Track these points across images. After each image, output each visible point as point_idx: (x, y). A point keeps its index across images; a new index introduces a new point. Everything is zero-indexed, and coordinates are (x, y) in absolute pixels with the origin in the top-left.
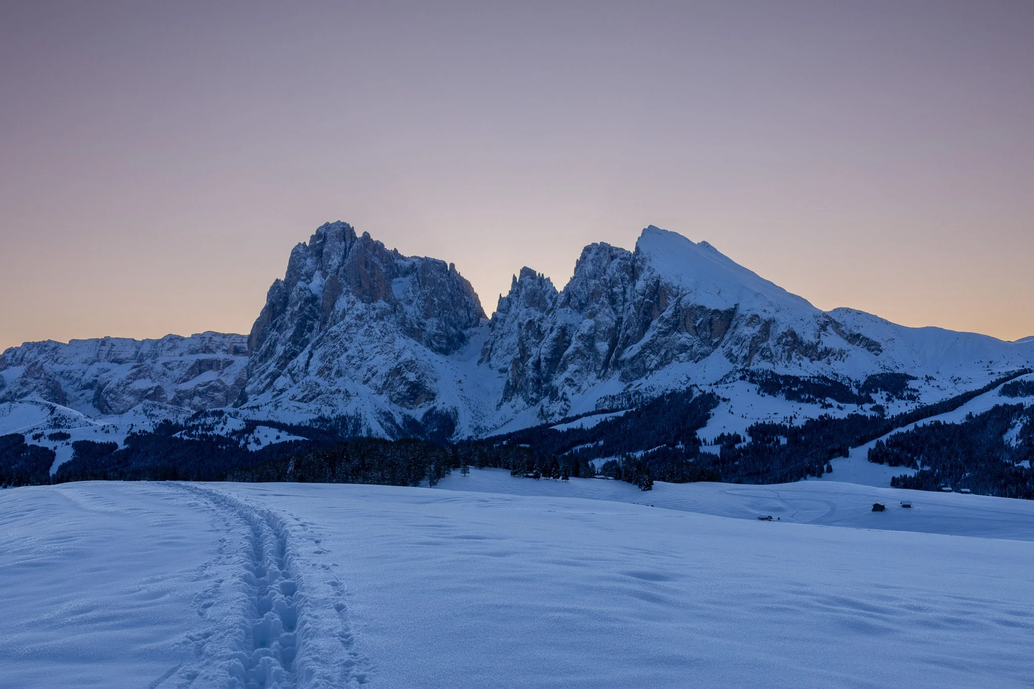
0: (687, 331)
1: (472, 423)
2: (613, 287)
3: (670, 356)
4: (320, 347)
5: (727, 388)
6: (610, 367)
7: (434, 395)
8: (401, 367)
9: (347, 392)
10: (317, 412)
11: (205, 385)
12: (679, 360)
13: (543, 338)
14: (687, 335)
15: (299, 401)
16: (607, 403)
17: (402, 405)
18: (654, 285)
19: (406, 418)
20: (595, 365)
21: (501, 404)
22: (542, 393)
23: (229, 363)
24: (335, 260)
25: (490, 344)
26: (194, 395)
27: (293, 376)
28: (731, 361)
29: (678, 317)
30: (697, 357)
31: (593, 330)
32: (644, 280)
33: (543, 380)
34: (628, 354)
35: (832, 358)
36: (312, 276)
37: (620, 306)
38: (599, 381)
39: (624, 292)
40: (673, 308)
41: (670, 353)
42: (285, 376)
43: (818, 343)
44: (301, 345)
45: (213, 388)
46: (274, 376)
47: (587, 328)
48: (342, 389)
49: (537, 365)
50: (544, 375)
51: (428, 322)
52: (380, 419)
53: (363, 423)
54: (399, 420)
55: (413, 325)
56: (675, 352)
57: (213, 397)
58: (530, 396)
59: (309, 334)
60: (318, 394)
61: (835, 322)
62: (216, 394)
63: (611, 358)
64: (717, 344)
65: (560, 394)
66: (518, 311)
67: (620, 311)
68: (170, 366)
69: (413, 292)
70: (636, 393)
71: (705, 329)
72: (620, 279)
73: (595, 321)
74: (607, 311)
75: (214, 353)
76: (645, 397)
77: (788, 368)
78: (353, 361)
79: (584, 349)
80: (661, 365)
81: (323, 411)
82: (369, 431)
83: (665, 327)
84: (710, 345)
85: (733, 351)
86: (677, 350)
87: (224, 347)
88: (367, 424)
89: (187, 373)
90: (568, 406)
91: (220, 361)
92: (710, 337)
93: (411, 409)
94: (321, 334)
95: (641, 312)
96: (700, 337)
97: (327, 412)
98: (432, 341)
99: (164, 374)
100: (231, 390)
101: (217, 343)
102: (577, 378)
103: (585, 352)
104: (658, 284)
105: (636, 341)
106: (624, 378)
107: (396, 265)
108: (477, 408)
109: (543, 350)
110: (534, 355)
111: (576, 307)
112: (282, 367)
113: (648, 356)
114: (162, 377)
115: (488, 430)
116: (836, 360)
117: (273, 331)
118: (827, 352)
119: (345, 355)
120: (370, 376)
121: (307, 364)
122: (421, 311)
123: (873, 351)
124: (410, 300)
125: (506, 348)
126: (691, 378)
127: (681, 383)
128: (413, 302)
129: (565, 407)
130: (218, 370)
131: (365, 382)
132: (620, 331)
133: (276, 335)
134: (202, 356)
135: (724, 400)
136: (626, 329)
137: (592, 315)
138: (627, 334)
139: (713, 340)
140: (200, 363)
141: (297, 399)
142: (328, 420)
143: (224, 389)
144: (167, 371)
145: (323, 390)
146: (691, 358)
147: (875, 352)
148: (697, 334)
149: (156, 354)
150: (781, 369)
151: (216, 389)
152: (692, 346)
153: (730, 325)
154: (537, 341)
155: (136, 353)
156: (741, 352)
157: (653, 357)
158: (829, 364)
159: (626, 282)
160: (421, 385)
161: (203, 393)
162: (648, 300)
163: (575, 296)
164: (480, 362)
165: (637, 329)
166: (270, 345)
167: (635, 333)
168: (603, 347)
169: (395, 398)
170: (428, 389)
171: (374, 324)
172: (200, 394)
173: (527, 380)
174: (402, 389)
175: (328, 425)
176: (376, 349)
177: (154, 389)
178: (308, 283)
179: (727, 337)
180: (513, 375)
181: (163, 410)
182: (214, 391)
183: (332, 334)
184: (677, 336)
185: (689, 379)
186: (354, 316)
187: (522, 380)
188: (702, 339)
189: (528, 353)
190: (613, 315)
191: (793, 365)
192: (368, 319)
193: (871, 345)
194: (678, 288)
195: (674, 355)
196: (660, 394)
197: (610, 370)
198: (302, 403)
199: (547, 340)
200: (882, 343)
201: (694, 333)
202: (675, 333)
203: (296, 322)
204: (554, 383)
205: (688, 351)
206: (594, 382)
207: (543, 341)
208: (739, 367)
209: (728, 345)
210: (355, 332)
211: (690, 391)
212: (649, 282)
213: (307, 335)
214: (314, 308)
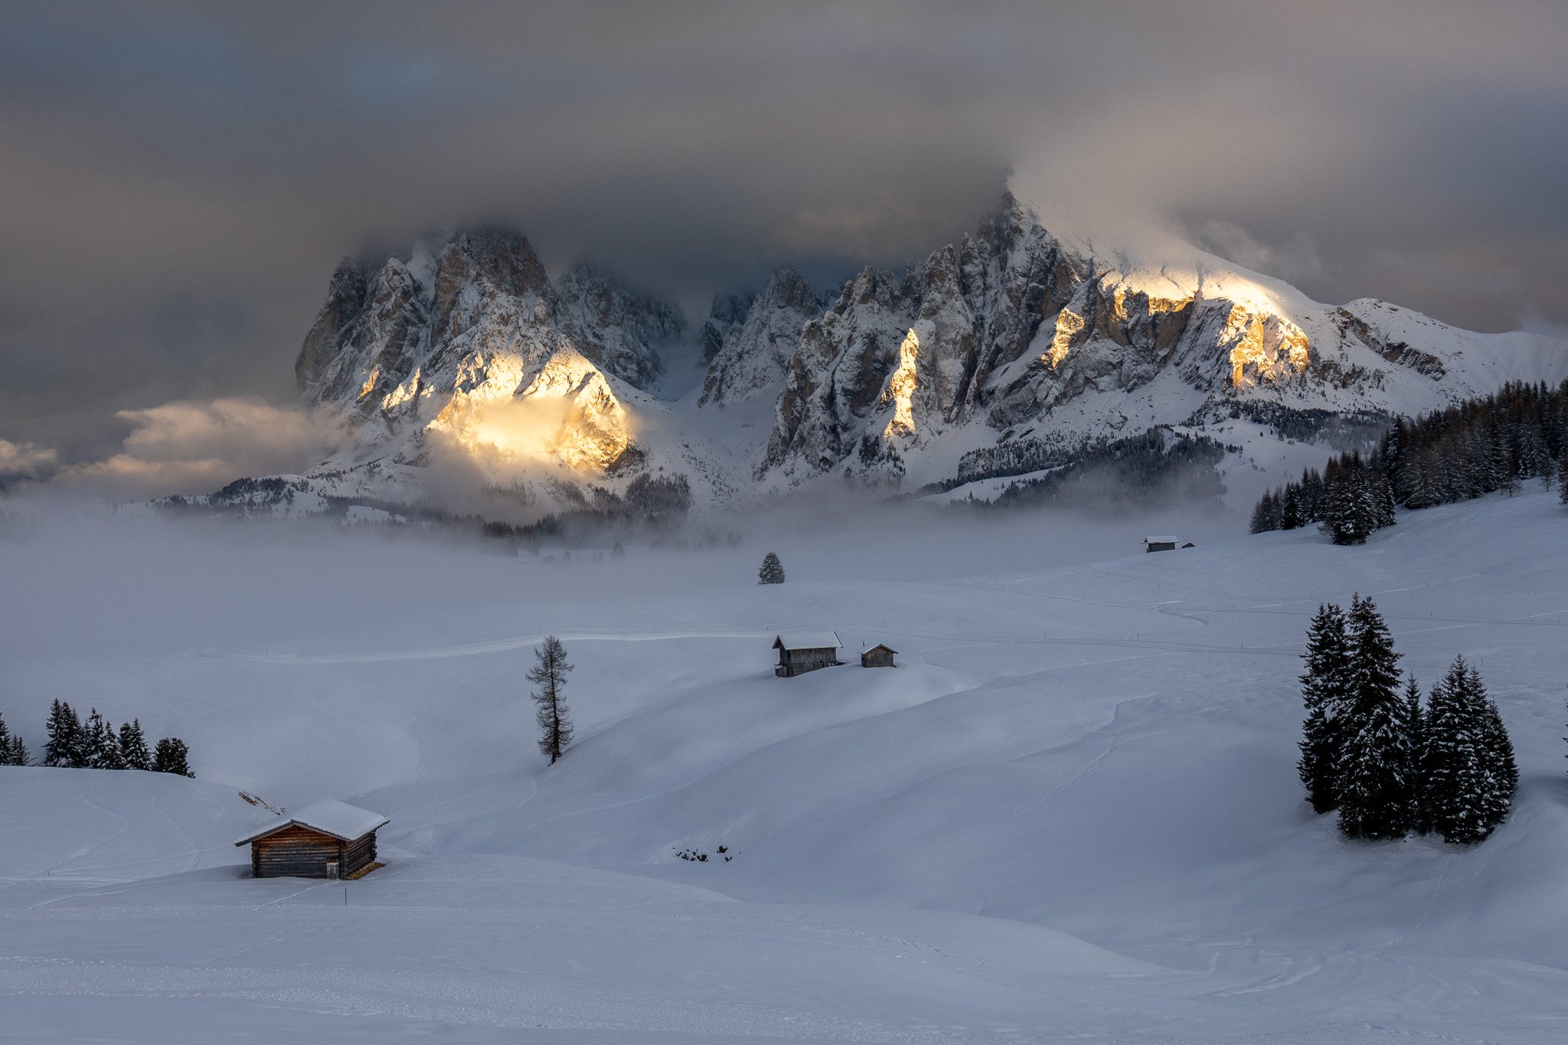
0: (1111, 338)
1: (717, 503)
2: (964, 263)
3: (1081, 381)
4: (437, 371)
5: (1221, 430)
6: (968, 402)
7: (643, 454)
8: (587, 406)
12: (1097, 388)
13: (837, 355)
14: (1110, 343)
15: (409, 464)
16: (981, 462)
17: (589, 471)
18: (1047, 258)
19: (601, 493)
20: (940, 401)
21: (764, 469)
22: (839, 450)
25: (720, 369)
27: (388, 422)
28: (1198, 387)
29: (1092, 313)
30: (1132, 382)
31: (933, 338)
32: (1026, 249)
33: (842, 427)
34: (1000, 380)
35: (1365, 385)
36: (411, 251)
37: (977, 297)
38: (949, 426)
39: (984, 274)
40: (1084, 297)
41: (1081, 376)
42: (375, 421)
43: (1341, 358)
44: (399, 370)
47: (924, 335)
49: (830, 400)
50: (843, 419)
51: (607, 332)
52: (558, 494)
54: (590, 497)
55: (586, 337)
58: (821, 455)
59: (412, 349)
61: (1359, 322)
63: (971, 387)
64: (1165, 359)
65: (884, 450)
66: (766, 313)
67: (978, 304)
69: (578, 282)
70: (1031, 446)
71: (1144, 333)
72: (976, 250)
73: (936, 323)
74: (958, 304)
76: (1049, 452)
77: (1305, 399)
80: (1066, 397)
84: (1155, 360)
85: (1201, 371)
86: (1093, 370)
90: (901, 469)
92: (1154, 348)
94: (437, 349)
95: (1023, 305)
96: (1135, 347)
98: (616, 366)
102: (912, 421)
104: (1055, 256)
105: (1013, 357)
106: (998, 420)
108: (718, 477)
109: (838, 375)
110: (823, 385)
111: (886, 303)
113: (1041, 382)
116: (1371, 387)
117: (346, 345)
118: (1356, 374)
119: (483, 387)
121: (416, 401)
122: (594, 314)
123: (1428, 372)
124: (575, 296)
125: (751, 377)
126: (1129, 418)
127: (1112, 426)
128: (578, 299)
129: (896, 470)
132: (980, 341)
133: (352, 352)
135: (1232, 449)
136: (993, 336)
137: (932, 313)
138: (997, 344)
139: (1160, 353)
141: (407, 461)
146: (1120, 384)
147: (1433, 374)
148: (1130, 343)
150: (1290, 400)
152: (1121, 363)
153: (1185, 327)
154: (827, 360)
156: (1219, 371)
157: (1049, 383)
158: (1362, 394)
159: (986, 255)
162: (1035, 284)
163: (885, 284)
164: (702, 401)
165: (1017, 335)
166: (342, 369)
167: (1012, 342)
168: (952, 367)
170: (633, 444)
171: (531, 333)
173: (813, 427)
178: (405, 263)
179: (1183, 347)
180: (785, 419)
183: (459, 349)
184: (1092, 347)
185: (1125, 419)
186: (494, 317)
187: (804, 427)
188: (1138, 352)
189: (813, 380)
190: (968, 312)
191: (1311, 393)
192: (521, 322)
193: (1427, 365)
194: (1091, 263)
195: (1088, 380)
196: (1078, 446)
197: (968, 407)
198: (417, 469)
199: (845, 358)
200: (1442, 358)
201: (1125, 341)
202: (1089, 341)
203: (388, 328)
204: (871, 431)
205: (1115, 372)
206: (941, 428)
207: (838, 359)
208: (1218, 398)
209: (1188, 361)
210: (498, 344)
211: (1158, 435)
212: (1037, 254)
213: (409, 352)
214: (418, 305)
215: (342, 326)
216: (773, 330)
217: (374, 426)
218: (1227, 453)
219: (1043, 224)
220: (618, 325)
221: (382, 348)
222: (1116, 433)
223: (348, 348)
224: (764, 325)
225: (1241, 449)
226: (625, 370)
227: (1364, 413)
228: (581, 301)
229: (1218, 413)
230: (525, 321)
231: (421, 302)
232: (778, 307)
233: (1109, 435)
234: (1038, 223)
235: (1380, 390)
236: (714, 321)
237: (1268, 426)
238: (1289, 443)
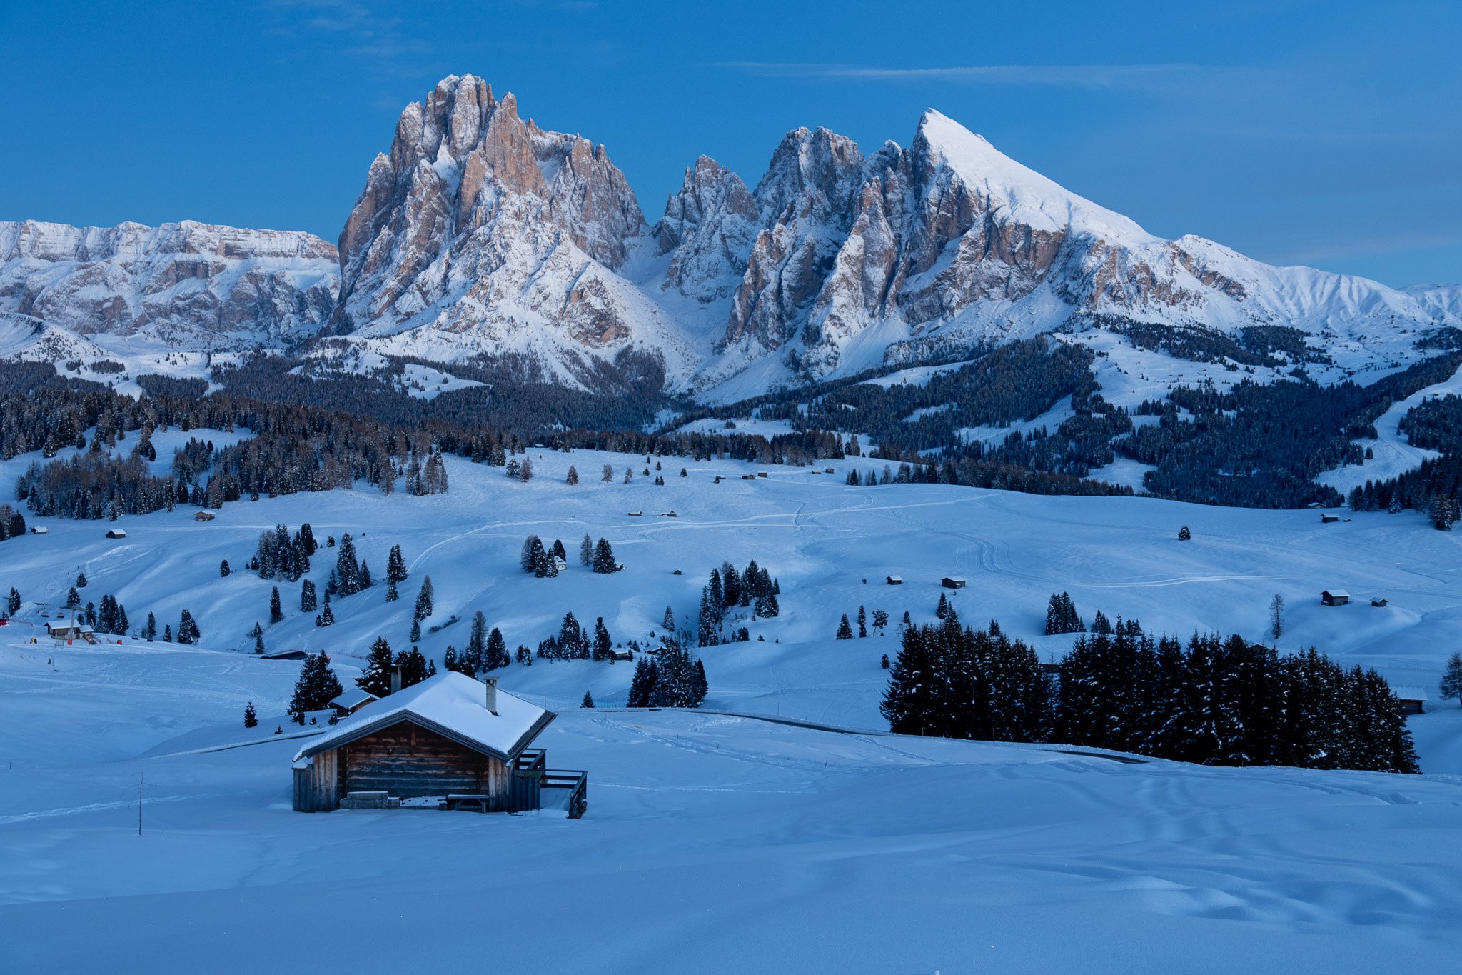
0: (1002, 258)
1: (685, 371)
2: (887, 192)
3: (977, 291)
4: (462, 255)
6: (889, 303)
7: (627, 329)
8: (584, 289)
9: (513, 321)
10: (475, 346)
11: (187, 298)
12: (989, 297)
13: (783, 257)
14: (1000, 263)
15: (448, 330)
16: (902, 351)
17: (586, 341)
18: (955, 193)
19: (595, 359)
20: (866, 300)
21: (723, 345)
22: (784, 334)
23: (220, 268)
24: (469, 131)
26: (171, 311)
27: (424, 294)
28: (1067, 301)
29: (989, 238)
30: (1016, 294)
31: (862, 250)
32: (937, 184)
33: (787, 316)
34: (914, 286)
35: (1188, 303)
36: (436, 153)
37: (896, 219)
38: (873, 320)
39: (902, 201)
40: (982, 226)
41: (977, 286)
42: (412, 294)
43: (1172, 282)
44: (431, 252)
45: (199, 302)
46: (398, 295)
47: (856, 247)
48: (505, 316)
49: (778, 294)
50: (788, 309)
51: (589, 226)
52: (564, 360)
53: (541, 364)
54: (588, 363)
55: (574, 230)
56: (984, 285)
57: (200, 316)
58: (770, 337)
59: (439, 235)
60: (474, 322)
61: (1184, 253)
62: (203, 312)
63: (891, 290)
64: (1042, 277)
65: (823, 337)
66: (717, 217)
67: (897, 225)
68: (131, 268)
69: (564, 183)
70: (940, 340)
71: (1027, 257)
73: (864, 238)
74: (882, 224)
75: (198, 253)
76: (953, 347)
77: (1147, 315)
78: (515, 278)
79: (851, 277)
80: (965, 302)
81: (484, 347)
82: (554, 376)
83: (970, 252)
84: (1033, 277)
85: (1070, 289)
86: (986, 282)
87: (211, 245)
88: (549, 366)
89: (158, 280)
90: (837, 353)
91: (207, 265)
92: (1034, 268)
93: (597, 347)
94: (462, 236)
95: (934, 229)
96: (1019, 267)
97: (489, 347)
99: (125, 280)
100: (226, 307)
101: (202, 239)
102: (844, 315)
103: (853, 280)
104: (960, 193)
105: (927, 268)
106: (911, 318)
107: (533, 142)
108: (685, 349)
109: (785, 275)
110: (772, 281)
111: (820, 217)
112: (407, 282)
113: (946, 290)
114: (121, 284)
115: (713, 382)
116: (1192, 305)
118: (1183, 294)
119: (501, 270)
120: (541, 299)
121: (446, 279)
122: (577, 210)
123: (1234, 295)
124: (562, 195)
125: (706, 269)
126: (1014, 323)
128: (565, 197)
129: (833, 354)
130: (204, 278)
131: (534, 308)
132: (898, 255)
133: (389, 235)
134: (180, 257)
135: (1100, 354)
136: (909, 251)
137: (863, 231)
138: (912, 258)
139: (1038, 272)
140: (178, 265)
141: (443, 327)
142: (493, 359)
143: (215, 305)
144: (128, 275)
145: (479, 317)
146: (1007, 295)
147: (1238, 297)
148: (1016, 263)
149: (108, 250)
150: (1136, 315)
151: (204, 305)
152: (1008, 278)
153: (1057, 252)
154: (775, 262)
155: (77, 247)
156: (1084, 289)
157: (953, 291)
158: (1186, 310)
159: (904, 186)
160: (610, 315)
161: (184, 310)
162: (944, 213)
163: (820, 202)
164: (665, 286)
165: (928, 252)
166: (381, 249)
167: (924, 257)
168: (878, 274)
169: (575, 332)
170: (620, 321)
171: (539, 227)
172: (179, 311)
173: (764, 315)
174: (586, 319)
175: (495, 366)
176: (545, 263)
177: (112, 300)
178: (432, 163)
179: (1055, 269)
180: (741, 307)
181: (187, 333)
182: (201, 307)
183: (480, 239)
184: (986, 265)
185: (1012, 323)
186: (509, 213)
187: (757, 314)
188: (1022, 271)
189: (765, 278)
190: (890, 231)
191: (1151, 310)
192: (530, 218)
193: (1231, 288)
194: (988, 199)
195: (983, 290)
196: (977, 344)
197: (887, 306)
198: (451, 334)
199: (790, 262)
200: (1245, 285)
201: (1012, 261)
202: (984, 260)
203: (420, 217)
204: (812, 321)
205: (1003, 285)
206: (867, 321)
207: (784, 262)
208: (1083, 310)
209: (1059, 280)
210: (513, 236)
211: (1042, 340)
212: (946, 189)
213: (438, 237)
214: (443, 199)
215: (378, 211)
216: (724, 232)
217: (411, 297)
218: (1097, 358)
219: (951, 164)
220: (596, 220)
221: (415, 234)
222: (1005, 334)
223: (385, 231)
224: (716, 227)
225: (1107, 354)
226: (602, 257)
227: (1190, 327)
228: (567, 199)
229: (1084, 323)
230: (533, 218)
231: (445, 196)
232: (728, 213)
233: (999, 335)
234: (948, 164)
235: (1199, 308)
236: (668, 218)
237: (1123, 336)
238: (1141, 350)
